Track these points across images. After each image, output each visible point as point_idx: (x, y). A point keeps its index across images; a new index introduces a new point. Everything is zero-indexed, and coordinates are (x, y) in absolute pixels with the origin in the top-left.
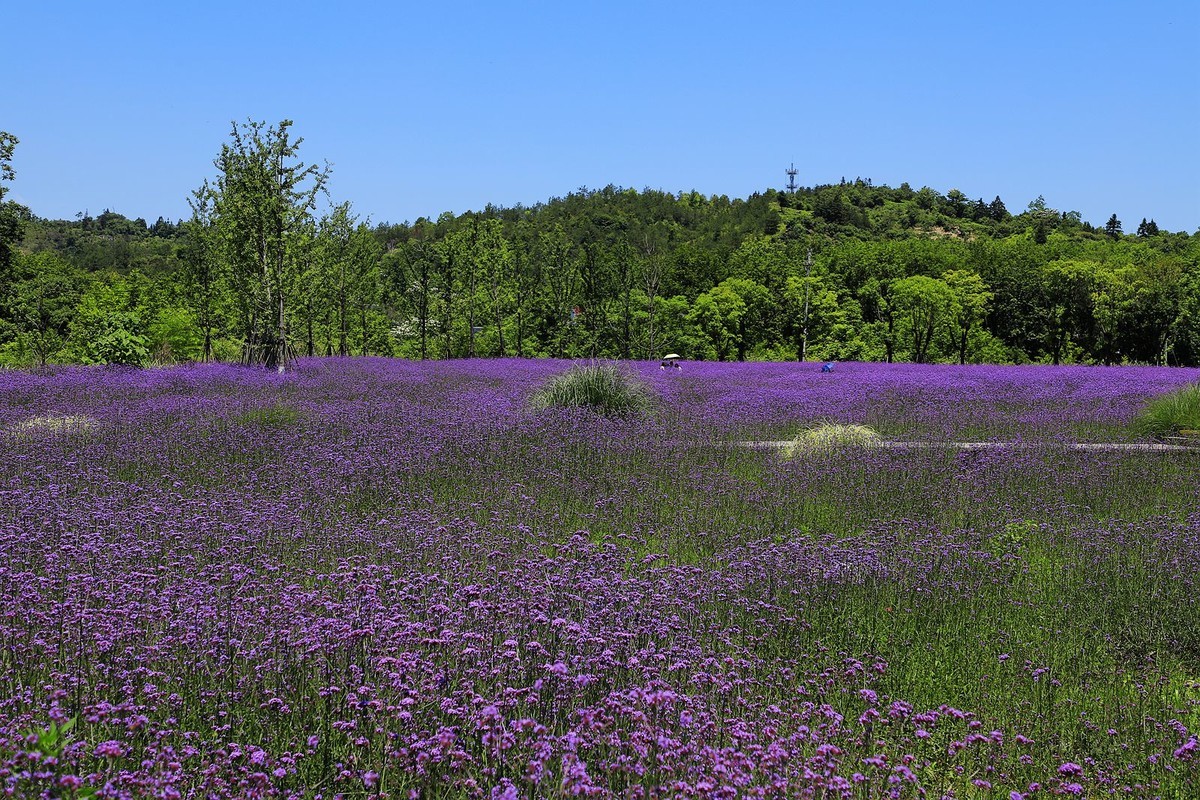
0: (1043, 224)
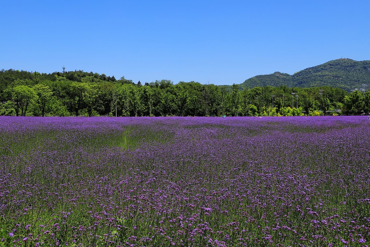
0: (123, 82)
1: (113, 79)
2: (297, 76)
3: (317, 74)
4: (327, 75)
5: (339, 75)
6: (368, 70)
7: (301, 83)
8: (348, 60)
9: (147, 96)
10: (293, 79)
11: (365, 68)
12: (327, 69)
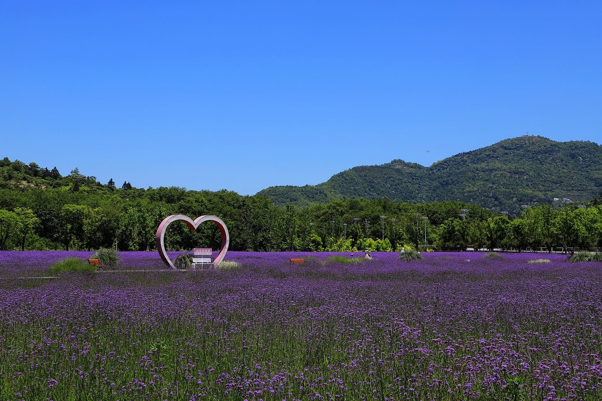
0: (78, 182)
1: (55, 174)
2: (439, 170)
3: (479, 166)
4: (498, 169)
5: (523, 170)
6: (579, 160)
7: (447, 184)
8: (539, 139)
10: (429, 175)
11: (573, 156)
12: (498, 157)
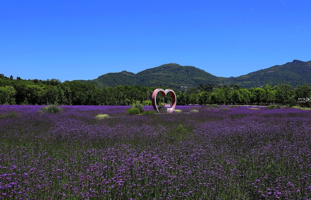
2: (140, 75)
3: (155, 74)
4: (161, 75)
5: (170, 76)
6: (189, 73)
7: (143, 80)
8: (176, 65)
9: (68, 93)
10: (137, 77)
11: (187, 71)
12: (161, 71)
